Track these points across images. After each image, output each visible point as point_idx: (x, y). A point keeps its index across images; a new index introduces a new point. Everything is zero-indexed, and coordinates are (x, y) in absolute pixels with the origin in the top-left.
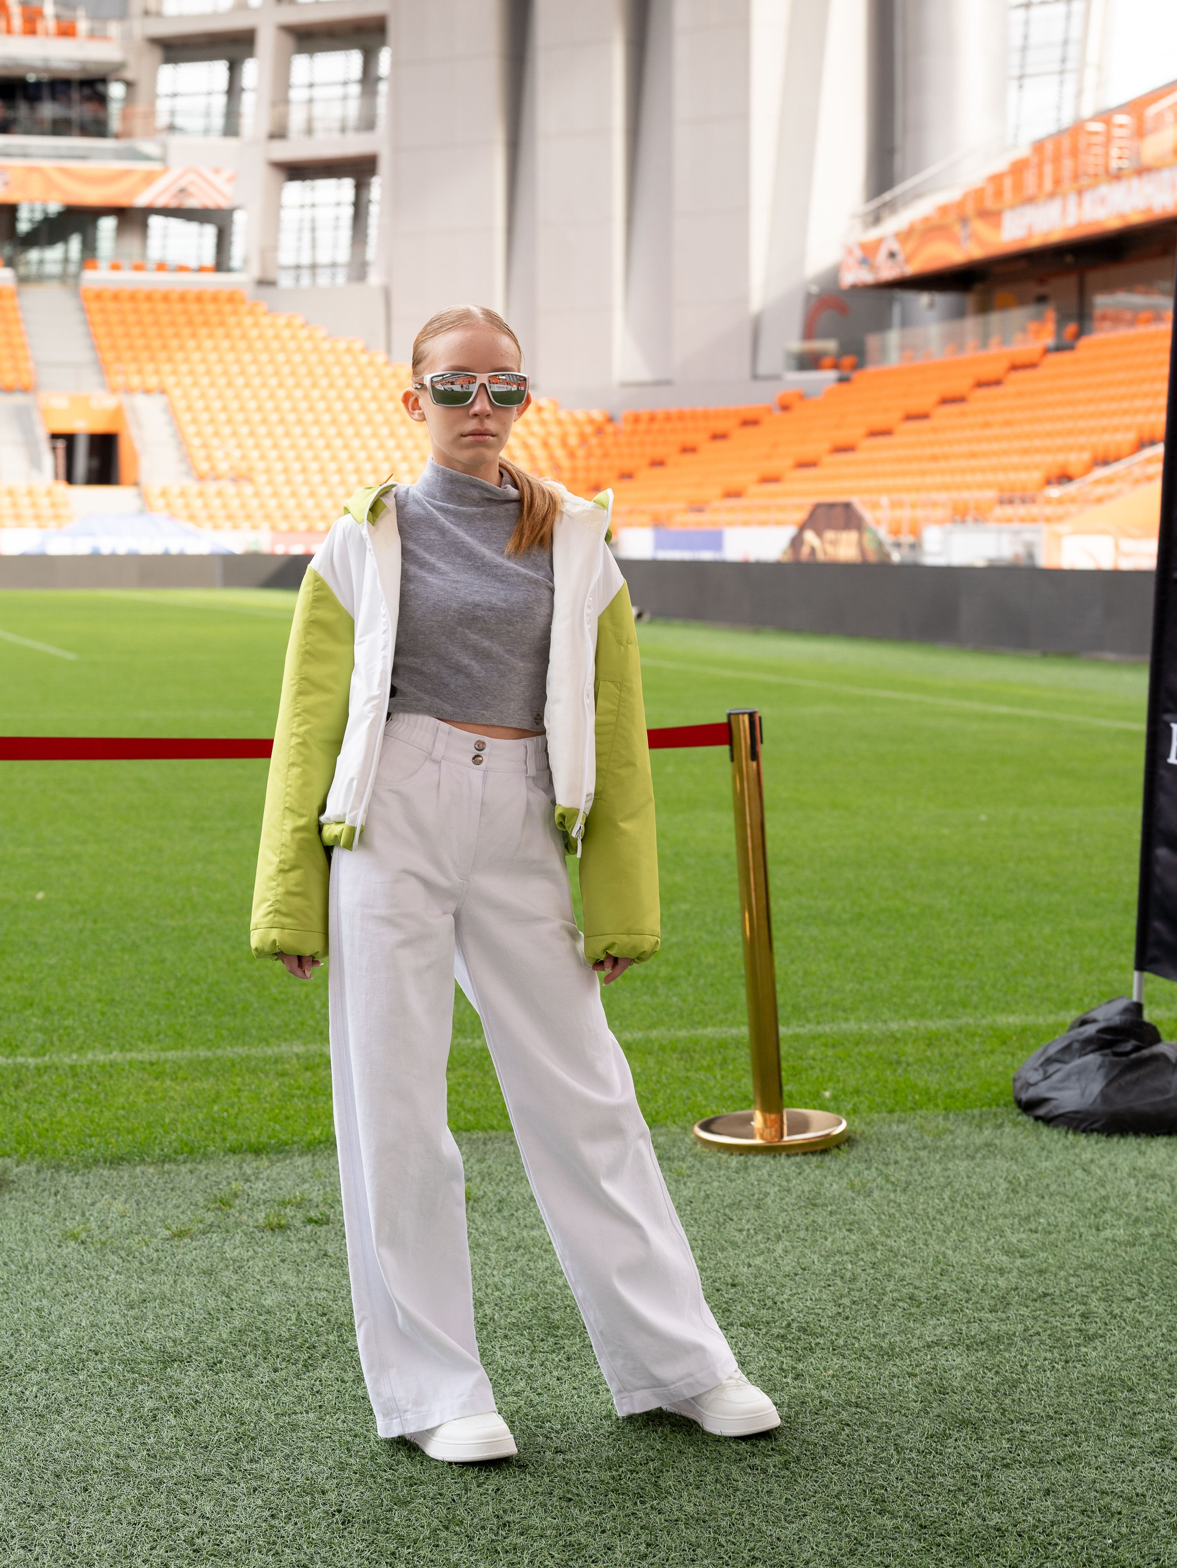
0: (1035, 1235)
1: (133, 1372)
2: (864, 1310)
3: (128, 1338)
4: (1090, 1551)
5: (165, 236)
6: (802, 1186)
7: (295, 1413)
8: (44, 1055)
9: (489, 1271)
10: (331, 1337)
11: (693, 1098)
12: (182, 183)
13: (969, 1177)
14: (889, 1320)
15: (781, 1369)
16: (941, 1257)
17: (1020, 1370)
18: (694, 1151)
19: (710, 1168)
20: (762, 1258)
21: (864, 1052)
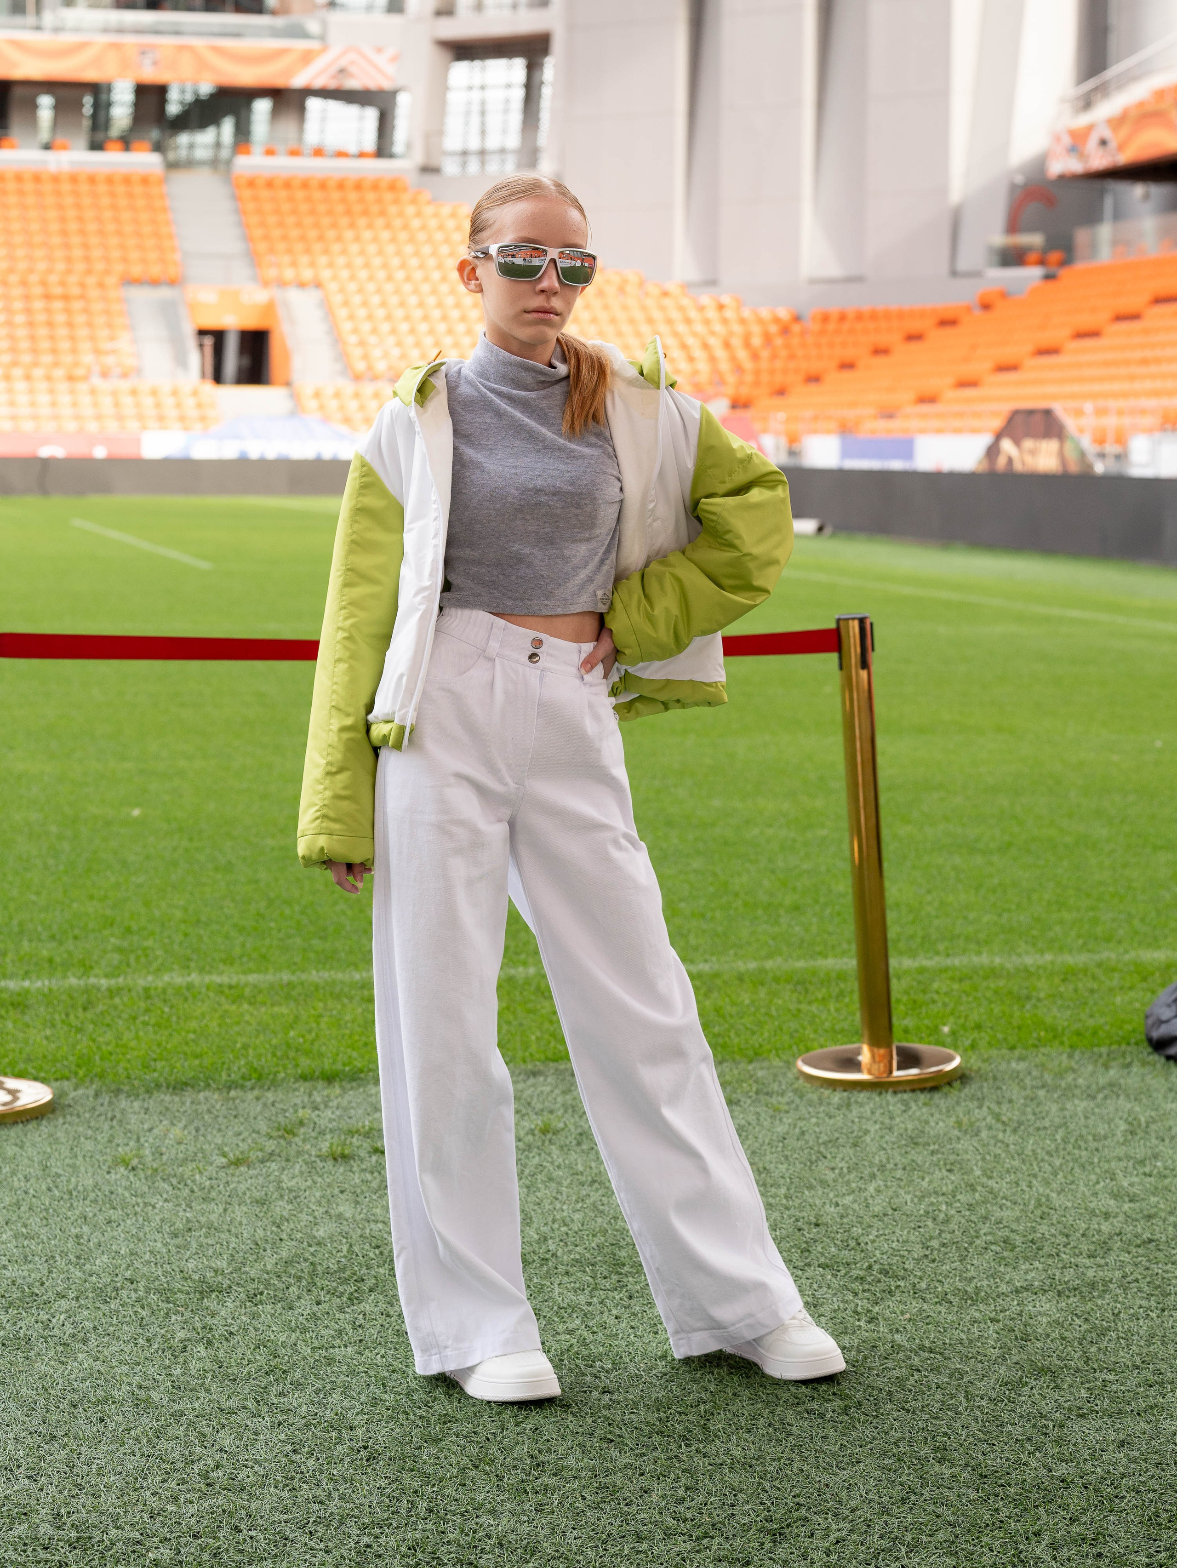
0: (1148, 1179)
1: (168, 1302)
2: (954, 1254)
3: (167, 1267)
4: (1159, 1504)
5: (324, 119)
6: (905, 1123)
7: (333, 1347)
8: (119, 976)
9: (558, 1206)
10: (381, 1270)
11: (801, 1031)
12: (343, 63)
13: (1086, 1118)
14: (980, 1263)
15: (856, 1312)
16: (1043, 1200)
17: (1112, 1318)
18: (796, 1086)
19: (810, 1103)
20: (851, 1198)
21: (992, 986)
